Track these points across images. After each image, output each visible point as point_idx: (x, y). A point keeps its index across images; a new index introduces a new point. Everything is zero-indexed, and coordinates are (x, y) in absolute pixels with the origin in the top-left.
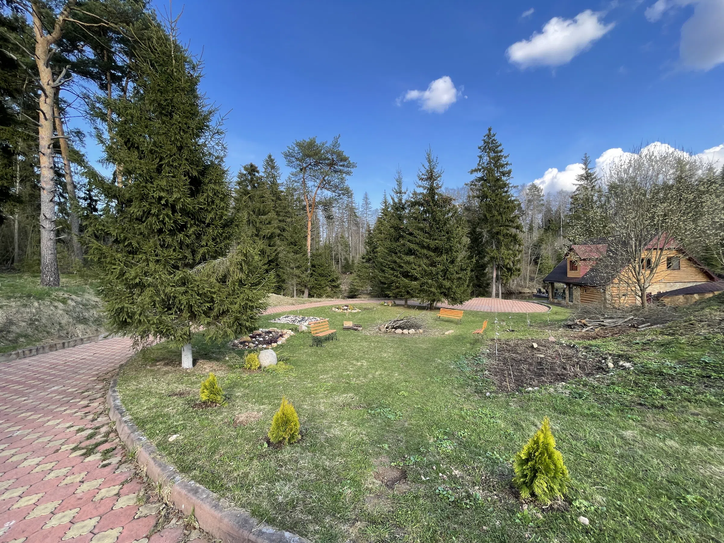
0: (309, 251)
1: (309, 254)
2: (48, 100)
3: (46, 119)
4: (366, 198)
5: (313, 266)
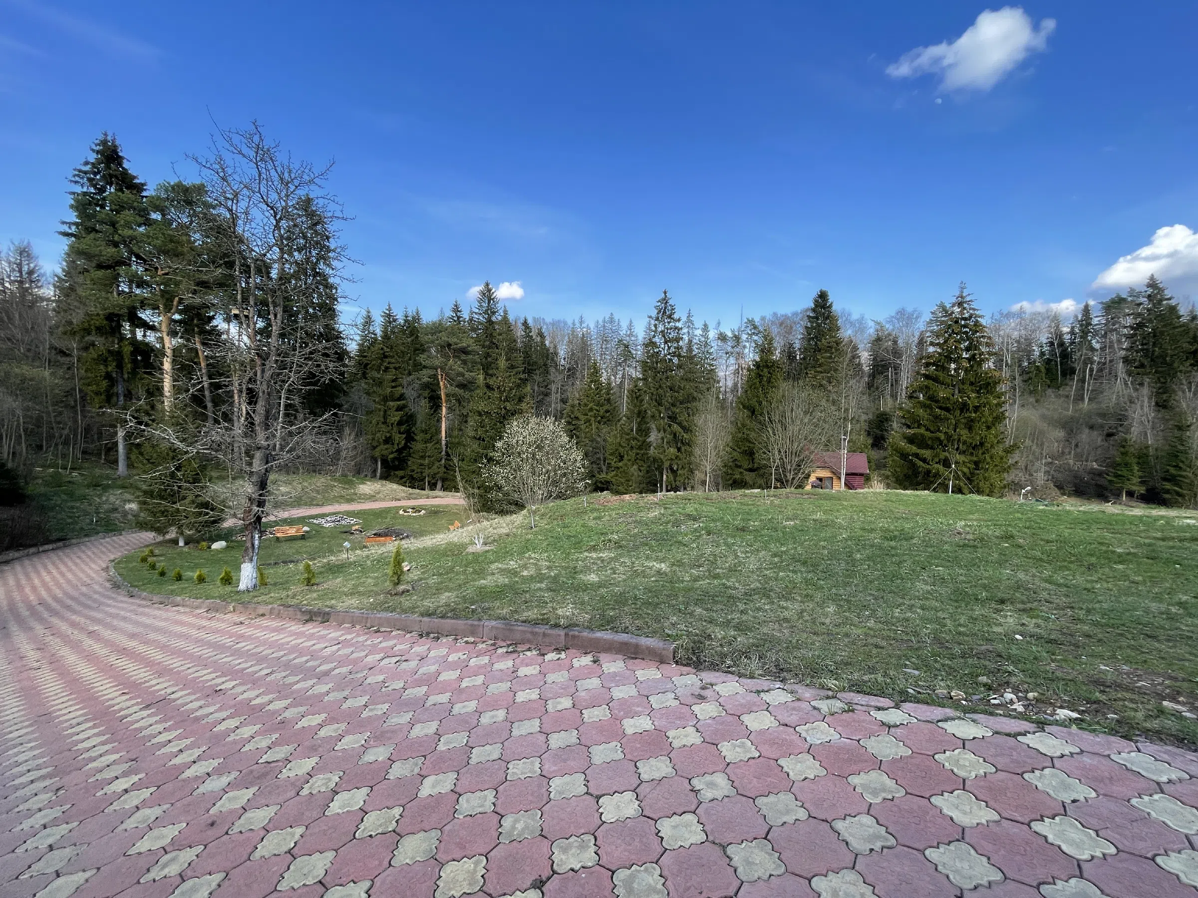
0: (443, 438)
1: (444, 443)
5: (448, 455)
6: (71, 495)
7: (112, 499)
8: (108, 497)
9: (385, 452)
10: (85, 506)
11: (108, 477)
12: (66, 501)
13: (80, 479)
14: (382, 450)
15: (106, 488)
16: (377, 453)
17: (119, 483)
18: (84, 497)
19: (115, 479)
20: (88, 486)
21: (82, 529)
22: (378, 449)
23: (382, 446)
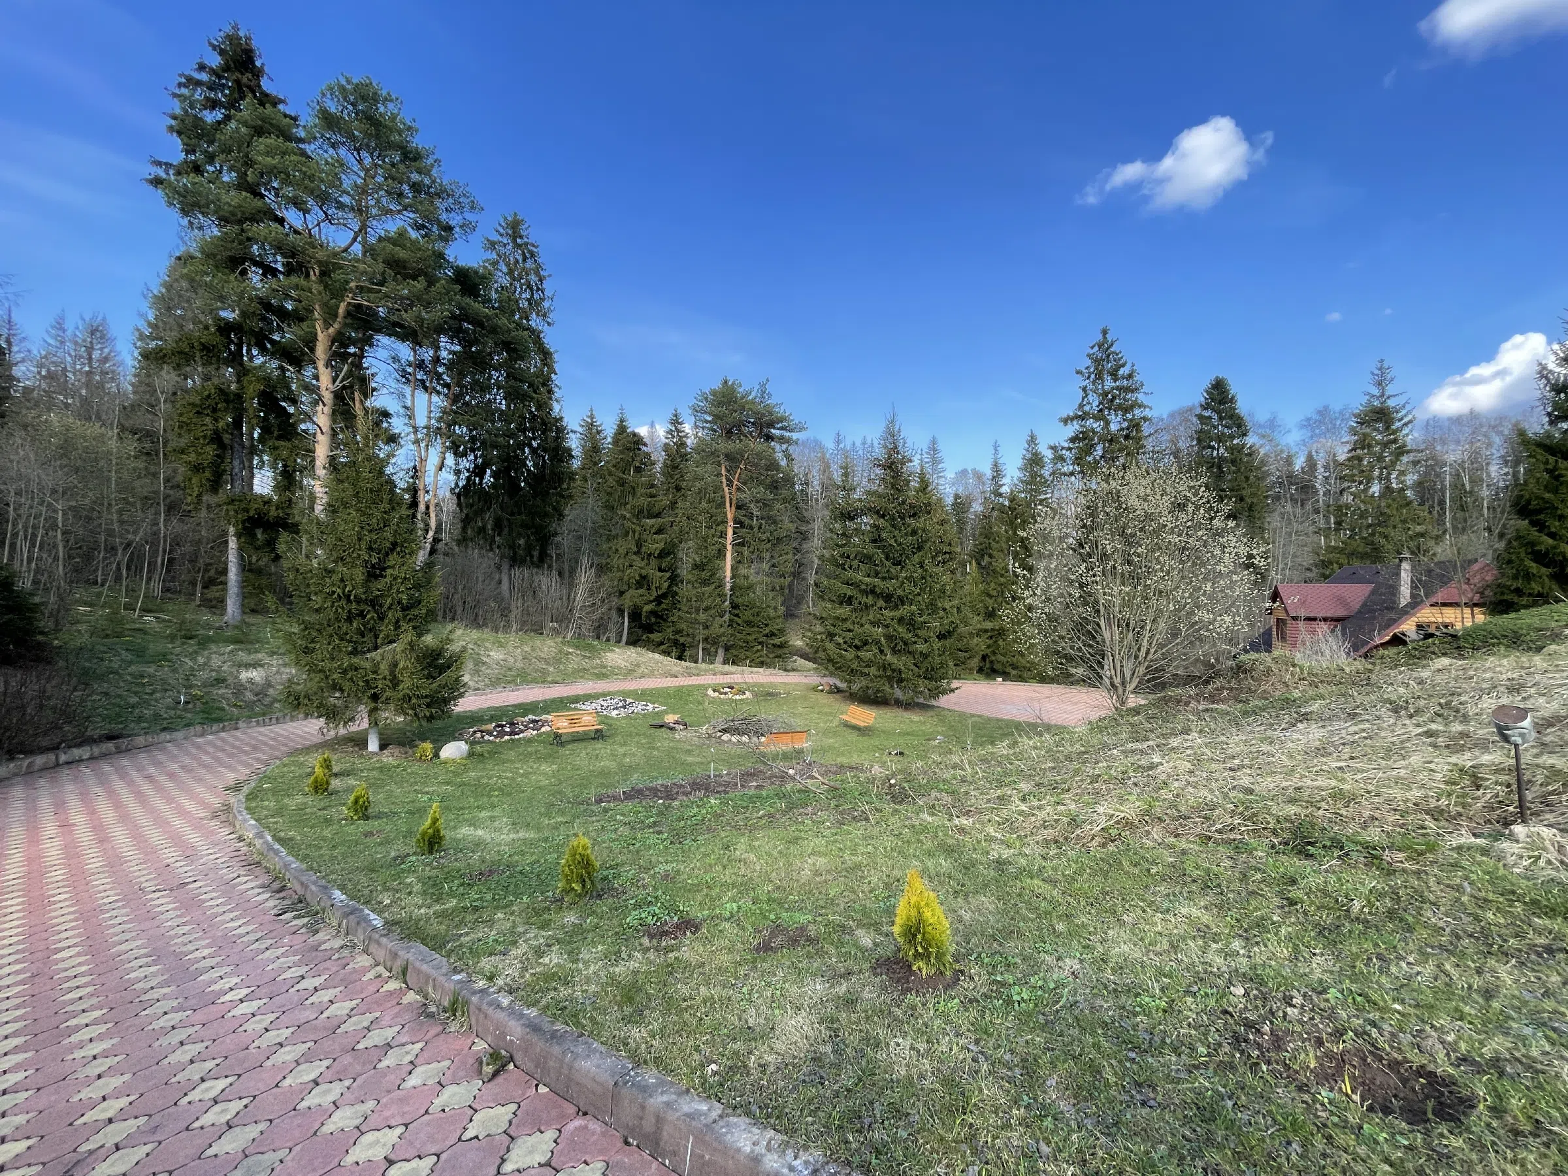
0: (728, 579)
1: (728, 586)
2: (326, 409)
3: (322, 433)
4: (934, 450)
5: (734, 606)
6: (140, 654)
7: (216, 661)
8: (209, 658)
9: (638, 601)
10: (165, 672)
11: (208, 626)
12: (131, 663)
13: (157, 627)
14: (633, 597)
15: (204, 642)
16: (627, 602)
17: (229, 633)
18: (164, 656)
19: (220, 628)
20: (172, 638)
21: (157, 717)
22: (628, 595)
23: (631, 591)
